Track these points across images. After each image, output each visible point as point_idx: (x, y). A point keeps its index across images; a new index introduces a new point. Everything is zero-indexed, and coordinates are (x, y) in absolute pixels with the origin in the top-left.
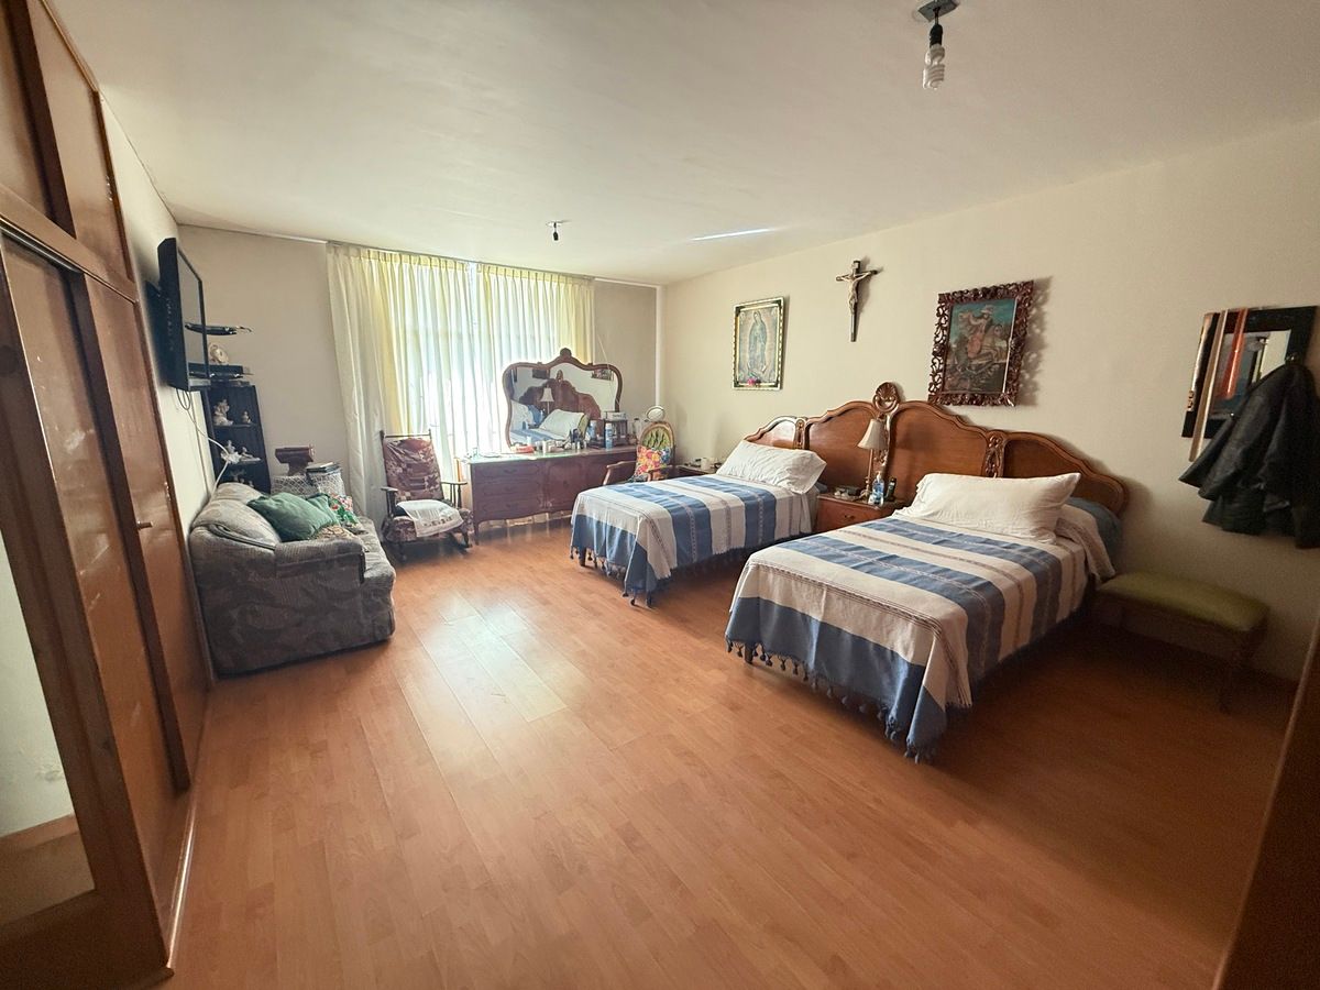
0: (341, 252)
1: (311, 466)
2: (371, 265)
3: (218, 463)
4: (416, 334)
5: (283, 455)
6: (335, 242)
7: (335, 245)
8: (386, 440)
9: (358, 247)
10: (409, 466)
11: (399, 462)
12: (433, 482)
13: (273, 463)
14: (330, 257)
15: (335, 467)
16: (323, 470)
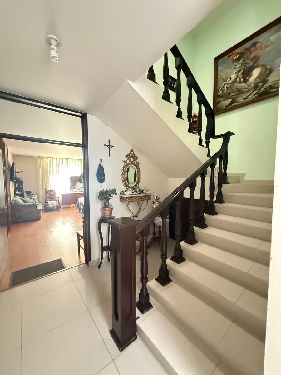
0: (40, 158)
1: (31, 194)
2: (45, 160)
3: (15, 193)
4: (53, 171)
5: (26, 192)
6: (40, 157)
7: (39, 157)
8: (46, 190)
9: (43, 157)
10: (50, 195)
11: (48, 194)
12: (54, 198)
13: (25, 193)
14: (38, 159)
15: (35, 194)
16: (33, 195)
